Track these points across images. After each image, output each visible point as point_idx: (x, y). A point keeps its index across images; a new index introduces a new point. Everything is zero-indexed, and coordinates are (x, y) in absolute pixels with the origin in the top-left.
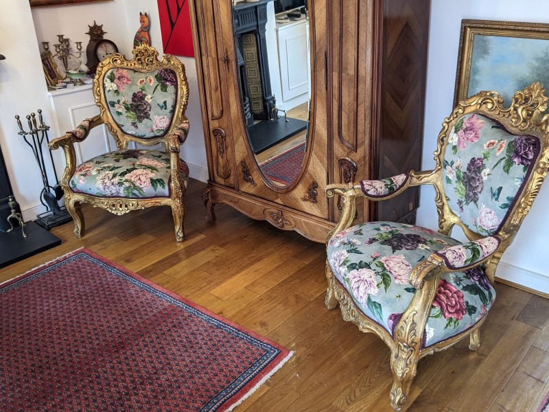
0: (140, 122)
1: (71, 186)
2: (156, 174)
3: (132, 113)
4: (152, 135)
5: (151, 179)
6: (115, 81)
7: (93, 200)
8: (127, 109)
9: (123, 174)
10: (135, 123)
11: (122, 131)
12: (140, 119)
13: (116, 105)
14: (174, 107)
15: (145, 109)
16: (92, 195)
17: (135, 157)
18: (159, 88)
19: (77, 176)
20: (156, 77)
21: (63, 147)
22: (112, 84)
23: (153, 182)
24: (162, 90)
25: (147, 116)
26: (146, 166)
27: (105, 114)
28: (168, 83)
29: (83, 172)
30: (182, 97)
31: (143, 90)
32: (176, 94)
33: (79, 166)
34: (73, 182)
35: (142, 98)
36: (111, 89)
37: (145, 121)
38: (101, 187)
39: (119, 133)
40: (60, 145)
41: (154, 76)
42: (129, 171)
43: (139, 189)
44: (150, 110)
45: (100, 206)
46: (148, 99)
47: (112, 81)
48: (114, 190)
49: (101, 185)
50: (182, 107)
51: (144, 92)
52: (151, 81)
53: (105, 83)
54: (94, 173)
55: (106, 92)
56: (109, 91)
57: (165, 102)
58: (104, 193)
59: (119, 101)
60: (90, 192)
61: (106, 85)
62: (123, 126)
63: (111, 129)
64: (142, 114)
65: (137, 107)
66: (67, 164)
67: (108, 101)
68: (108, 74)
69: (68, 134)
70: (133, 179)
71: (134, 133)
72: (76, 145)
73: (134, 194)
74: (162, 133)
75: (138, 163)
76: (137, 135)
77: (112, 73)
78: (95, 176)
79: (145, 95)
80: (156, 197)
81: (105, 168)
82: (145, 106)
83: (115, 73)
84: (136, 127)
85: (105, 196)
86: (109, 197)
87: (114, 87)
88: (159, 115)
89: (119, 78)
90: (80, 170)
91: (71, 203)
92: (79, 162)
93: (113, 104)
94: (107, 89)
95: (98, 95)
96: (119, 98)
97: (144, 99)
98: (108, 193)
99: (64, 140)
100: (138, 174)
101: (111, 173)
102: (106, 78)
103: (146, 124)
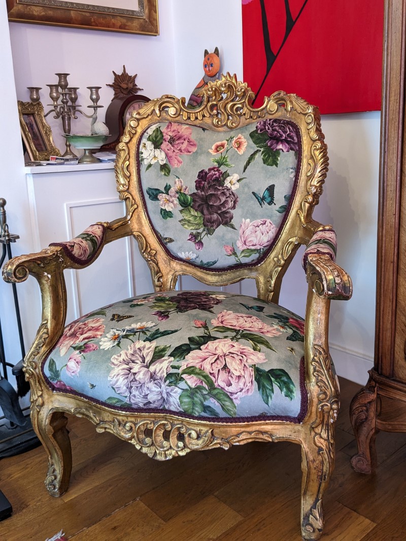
0: (210, 232)
1: (48, 373)
2: (267, 356)
3: (193, 212)
4: (232, 261)
5: (257, 371)
6: (164, 146)
7: (98, 412)
8: (184, 204)
9: (181, 351)
10: (199, 234)
11: (168, 252)
12: (209, 225)
13: (162, 197)
14: (290, 199)
15: (223, 205)
16: (97, 401)
17: (205, 307)
18: (259, 157)
19: (63, 350)
20: (252, 135)
21: (39, 277)
22: (158, 152)
23: (263, 378)
24: (265, 161)
25: (226, 220)
26: (237, 331)
27: (135, 216)
28: (280, 146)
29: (79, 342)
30: (310, 178)
31: (220, 164)
32: (298, 170)
33: (71, 325)
34: (52, 363)
35: (219, 180)
36: (153, 162)
37: (221, 230)
38: (122, 383)
39: (162, 256)
40: (31, 272)
41: (247, 134)
42: (196, 343)
43: (224, 396)
44: (234, 207)
45: (112, 430)
46: (232, 183)
47: (157, 145)
48: (154, 393)
49: (121, 379)
50: (310, 199)
51: (223, 169)
52: (239, 145)
53: (142, 149)
54: (106, 344)
55: (143, 169)
56: (150, 166)
57: (271, 189)
58: (127, 400)
59: (167, 188)
60: (91, 393)
61: (145, 155)
62: (171, 241)
63: (145, 248)
64: (215, 216)
65: (206, 199)
66: (44, 318)
67: (145, 188)
68: (150, 131)
69: (54, 248)
70: (207, 367)
71: (192, 256)
72: (70, 274)
73: (206, 408)
74: (255, 256)
75: (215, 322)
76: (198, 261)
77: (158, 130)
78: (108, 353)
79: (226, 175)
80: (263, 417)
81: (133, 332)
82: (223, 199)
83: (163, 129)
84: (200, 243)
85: (128, 408)
86: (140, 410)
87: (161, 157)
88: (253, 216)
89: (172, 141)
90: (74, 335)
91: (45, 415)
92: (73, 314)
93: (154, 194)
94: (146, 162)
95: (125, 176)
96: (170, 180)
97: (221, 183)
98: (138, 400)
99: (43, 259)
100: (219, 352)
101: (149, 348)
102: (144, 140)
103: (222, 238)
